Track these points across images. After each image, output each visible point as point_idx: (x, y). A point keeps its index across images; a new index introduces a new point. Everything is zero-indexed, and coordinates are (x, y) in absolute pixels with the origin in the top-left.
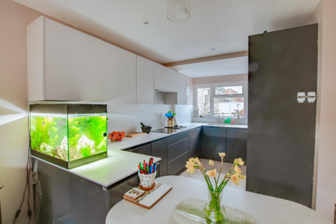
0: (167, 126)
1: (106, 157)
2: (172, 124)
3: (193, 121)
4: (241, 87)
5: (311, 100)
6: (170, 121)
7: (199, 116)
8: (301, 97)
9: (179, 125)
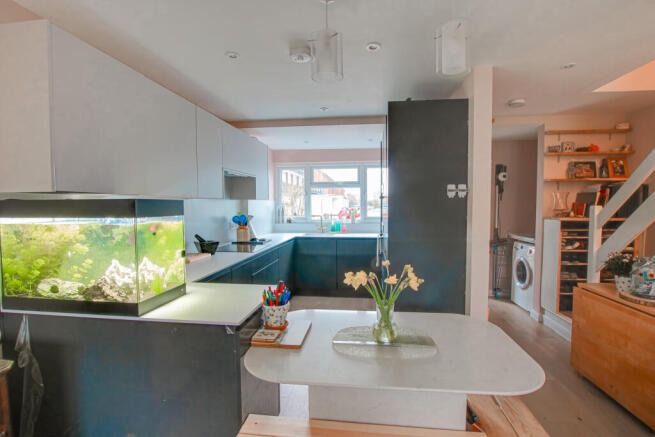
0: (236, 240)
1: (185, 294)
2: (246, 235)
3: (274, 231)
4: (356, 170)
5: (462, 195)
6: (242, 230)
7: (285, 220)
8: (451, 191)
9: (259, 237)
